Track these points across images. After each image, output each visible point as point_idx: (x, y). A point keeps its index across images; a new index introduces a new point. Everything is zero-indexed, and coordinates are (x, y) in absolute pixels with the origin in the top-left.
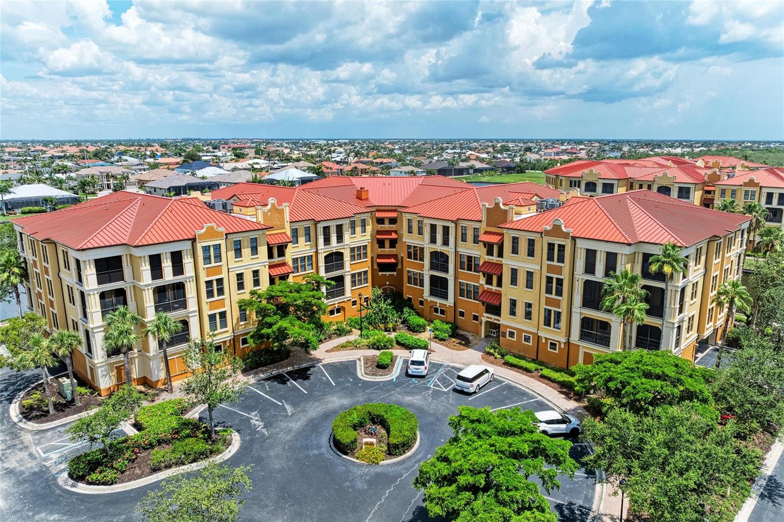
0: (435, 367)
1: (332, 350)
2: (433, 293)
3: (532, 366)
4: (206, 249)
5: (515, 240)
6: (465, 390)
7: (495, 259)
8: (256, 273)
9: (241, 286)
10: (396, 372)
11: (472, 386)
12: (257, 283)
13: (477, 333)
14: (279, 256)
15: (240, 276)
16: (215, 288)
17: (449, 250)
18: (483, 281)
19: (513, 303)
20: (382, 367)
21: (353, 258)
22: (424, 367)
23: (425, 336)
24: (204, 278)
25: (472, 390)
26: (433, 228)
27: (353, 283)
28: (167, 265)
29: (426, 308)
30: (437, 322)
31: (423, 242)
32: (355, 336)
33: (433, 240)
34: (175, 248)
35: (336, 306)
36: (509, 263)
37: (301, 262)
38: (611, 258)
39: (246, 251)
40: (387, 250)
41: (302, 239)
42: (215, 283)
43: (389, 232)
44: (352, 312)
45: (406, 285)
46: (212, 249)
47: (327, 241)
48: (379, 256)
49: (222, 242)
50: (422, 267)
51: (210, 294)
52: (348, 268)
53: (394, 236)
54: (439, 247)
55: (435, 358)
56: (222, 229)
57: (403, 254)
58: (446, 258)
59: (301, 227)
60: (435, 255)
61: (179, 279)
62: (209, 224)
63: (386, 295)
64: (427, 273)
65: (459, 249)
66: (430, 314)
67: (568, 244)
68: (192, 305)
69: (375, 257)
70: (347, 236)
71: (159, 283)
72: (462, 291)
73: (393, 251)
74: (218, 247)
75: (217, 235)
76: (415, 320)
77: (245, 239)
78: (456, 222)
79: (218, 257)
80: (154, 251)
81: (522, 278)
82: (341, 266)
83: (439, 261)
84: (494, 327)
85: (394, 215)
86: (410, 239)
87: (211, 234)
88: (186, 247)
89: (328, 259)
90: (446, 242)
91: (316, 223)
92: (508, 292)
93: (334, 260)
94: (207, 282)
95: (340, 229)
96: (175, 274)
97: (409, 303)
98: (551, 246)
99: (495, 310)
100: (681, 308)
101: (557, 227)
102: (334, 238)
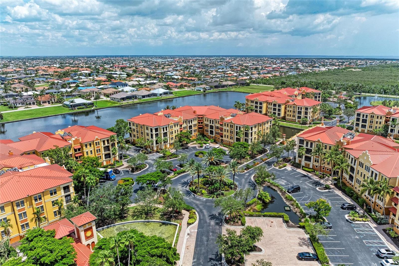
0: (211, 147)
1: (191, 145)
2: (210, 134)
3: (228, 146)
5: (225, 124)
7: (222, 127)
8: (178, 130)
9: (175, 133)
10: (204, 148)
12: (178, 132)
13: (219, 141)
14: (181, 127)
15: (175, 131)
16: (172, 133)
17: (214, 125)
18: (220, 131)
19: (225, 135)
20: (201, 147)
21: (194, 126)
22: (209, 147)
23: (209, 142)
24: (170, 131)
26: (210, 120)
27: (194, 132)
28: (165, 129)
29: (209, 137)
30: (211, 139)
31: (208, 123)
32: (195, 142)
33: (210, 123)
34: (166, 126)
36: (224, 128)
37: (185, 128)
38: (240, 127)
39: (176, 126)
40: (200, 124)
41: (185, 123)
43: (201, 120)
44: (194, 137)
45: (205, 132)
47: (189, 123)
48: (199, 126)
49: (173, 125)
50: (208, 128)
52: (193, 128)
53: (202, 121)
54: (211, 124)
55: (211, 146)
56: (173, 123)
57: (204, 125)
58: (213, 126)
59: (184, 121)
60: (211, 126)
61: (167, 131)
63: (201, 134)
64: (209, 130)
66: (210, 138)
67: (233, 125)
68: (168, 136)
70: (193, 122)
71: (164, 132)
72: (216, 133)
73: (202, 124)
76: (207, 139)
77: (176, 124)
78: (215, 120)
79: (172, 127)
80: (163, 127)
81: (226, 131)
82: (192, 128)
83: (212, 127)
84: (222, 140)
85: (202, 117)
86: (206, 122)
87: (171, 123)
88: (168, 126)
89: (189, 127)
90: (213, 123)
91: (187, 120)
92: (224, 133)
93: (190, 127)
95: (191, 121)
97: (206, 136)
98: (231, 125)
99: (222, 137)
100: (251, 136)
101: (231, 122)
102: (190, 123)
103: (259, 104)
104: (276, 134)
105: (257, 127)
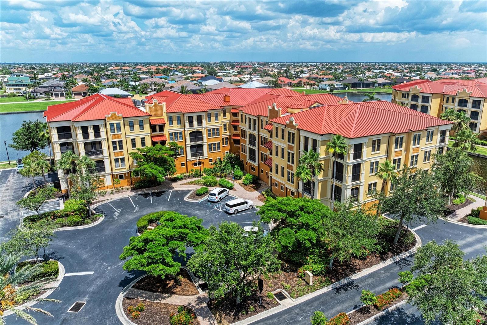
0: (228, 198)
1: (184, 184)
2: (250, 158)
4: (112, 125)
5: (277, 130)
6: (228, 211)
8: (143, 139)
9: (134, 145)
10: (205, 198)
11: (231, 210)
12: (143, 144)
13: (267, 183)
14: (160, 131)
15: (133, 140)
16: (118, 145)
17: (256, 133)
18: (269, 152)
19: (277, 166)
20: (199, 195)
21: (209, 135)
22: (215, 197)
23: (238, 182)
24: (111, 140)
25: (231, 212)
26: (250, 120)
27: (210, 149)
28: (91, 132)
29: (248, 166)
31: (246, 127)
33: (250, 127)
34: (96, 123)
35: (198, 161)
36: (275, 143)
37: (175, 135)
38: (315, 142)
39: (137, 127)
41: (175, 123)
42: (117, 143)
44: (208, 166)
45: (241, 152)
46: (115, 125)
47: (191, 124)
49: (122, 122)
50: (245, 143)
51: (115, 148)
52: (206, 141)
54: (252, 131)
55: (232, 194)
56: (121, 115)
57: (240, 134)
58: (254, 138)
59: (174, 116)
60: (251, 136)
61: (98, 139)
62: (114, 112)
64: (248, 146)
65: (260, 133)
66: (250, 170)
68: (106, 153)
69: (232, 135)
70: (204, 122)
71: (87, 140)
72: (261, 157)
74: (118, 125)
75: (118, 118)
76: (237, 172)
77: (135, 120)
78: (258, 117)
79: (119, 129)
80: (84, 124)
81: (280, 152)
82: (201, 139)
86: (242, 126)
87: (114, 117)
88: (101, 123)
89: (192, 134)
90: (254, 129)
91: (184, 114)
92: (275, 160)
93: (196, 135)
94: (113, 142)
95: (199, 118)
96: (96, 137)
97: (242, 163)
98: (289, 134)
100: (356, 176)
101: (291, 122)
102: (195, 123)
103: (420, 99)
104: (459, 180)
105: (383, 147)
